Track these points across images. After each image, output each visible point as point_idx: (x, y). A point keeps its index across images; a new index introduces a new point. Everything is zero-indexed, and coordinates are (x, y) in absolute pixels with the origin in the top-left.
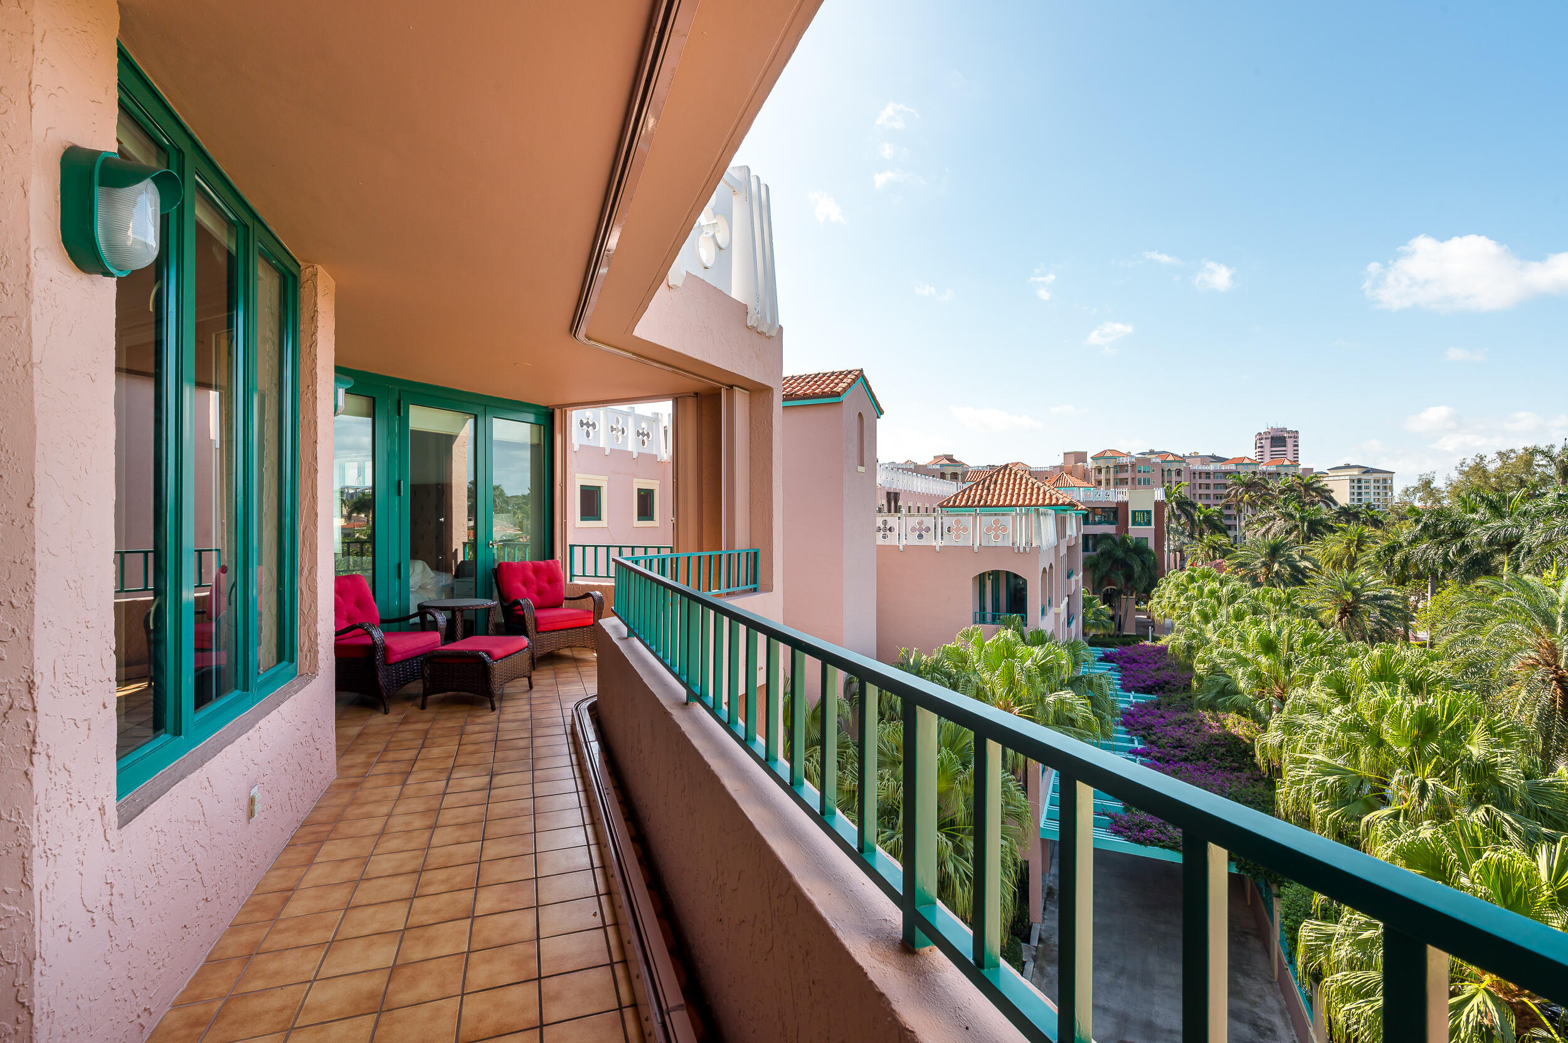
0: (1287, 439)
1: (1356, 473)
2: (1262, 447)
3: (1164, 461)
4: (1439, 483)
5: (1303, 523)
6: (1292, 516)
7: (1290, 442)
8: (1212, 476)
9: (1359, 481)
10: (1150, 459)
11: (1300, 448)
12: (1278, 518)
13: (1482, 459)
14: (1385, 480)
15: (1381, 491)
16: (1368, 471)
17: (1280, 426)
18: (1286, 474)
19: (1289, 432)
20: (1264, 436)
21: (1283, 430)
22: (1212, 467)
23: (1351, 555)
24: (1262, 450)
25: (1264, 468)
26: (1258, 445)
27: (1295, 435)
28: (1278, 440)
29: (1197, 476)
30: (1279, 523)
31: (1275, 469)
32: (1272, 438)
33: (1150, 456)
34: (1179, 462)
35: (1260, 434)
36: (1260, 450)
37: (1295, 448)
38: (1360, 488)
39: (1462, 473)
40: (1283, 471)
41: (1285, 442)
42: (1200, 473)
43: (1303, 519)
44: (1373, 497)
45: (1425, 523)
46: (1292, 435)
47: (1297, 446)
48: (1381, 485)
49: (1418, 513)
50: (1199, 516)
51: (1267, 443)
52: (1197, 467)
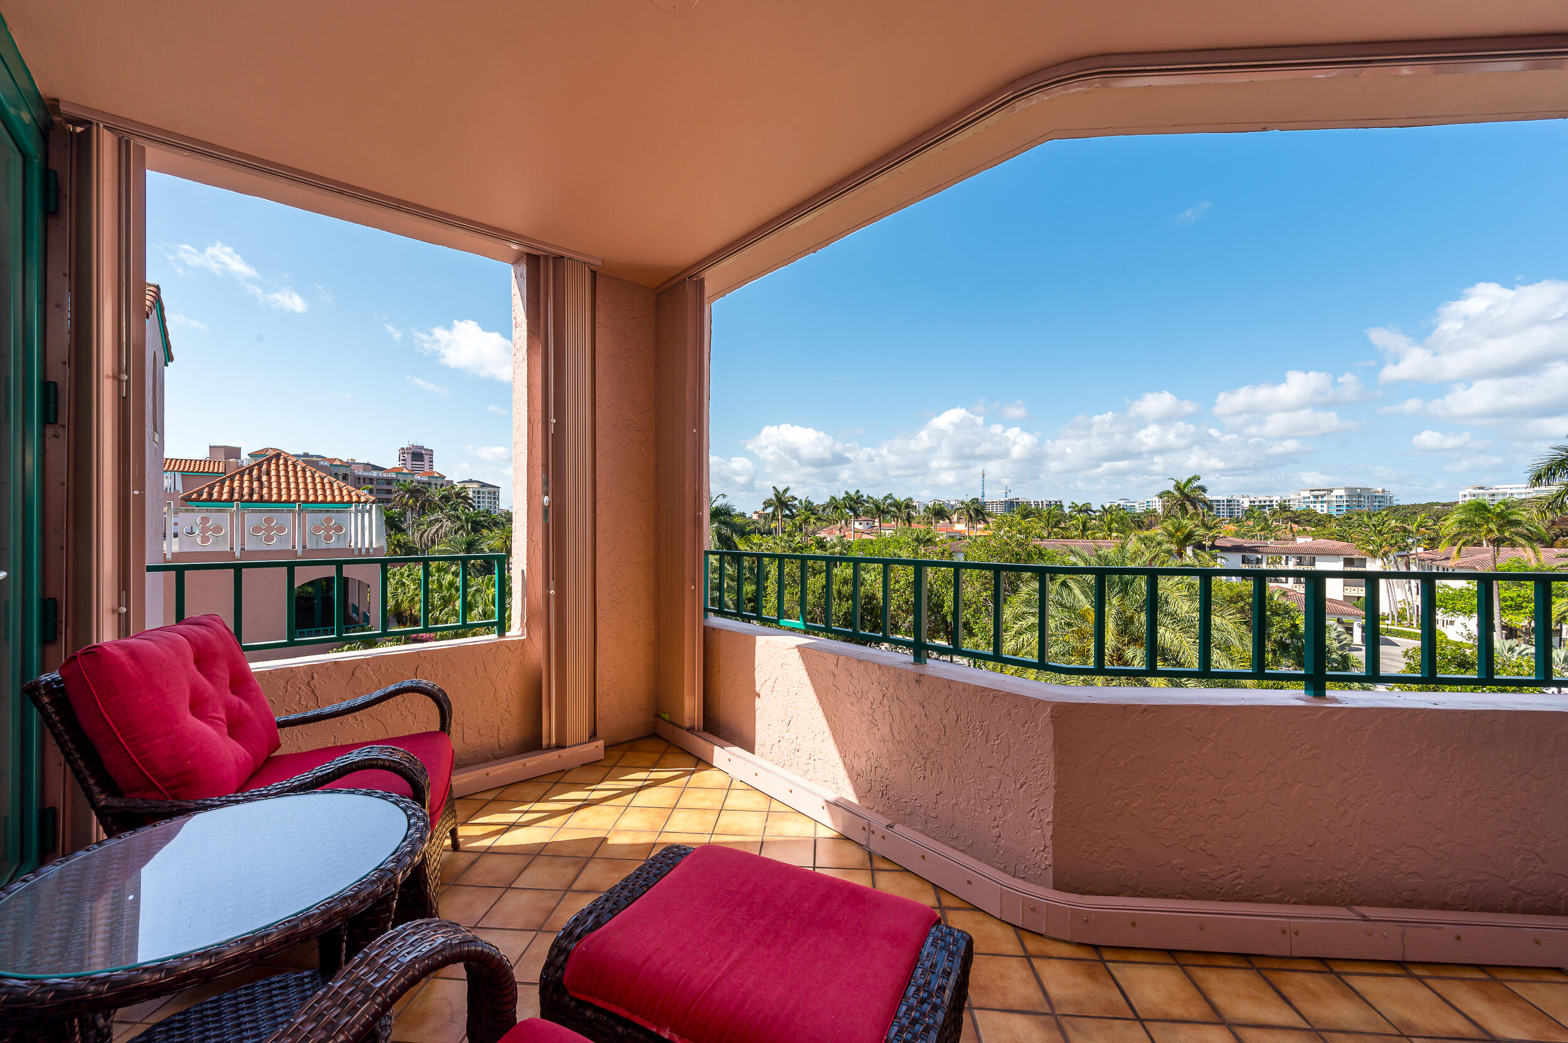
0: (425, 456)
1: (476, 486)
2: (404, 460)
3: (332, 465)
5: (467, 523)
6: (457, 518)
7: (426, 458)
8: (375, 482)
9: (479, 492)
10: (318, 462)
11: (434, 464)
12: (445, 520)
14: (495, 493)
15: (492, 500)
16: (484, 485)
17: (419, 444)
18: (435, 484)
19: (426, 450)
20: (406, 451)
21: (422, 448)
22: (375, 474)
23: (507, 547)
24: (407, 462)
25: (419, 478)
26: (402, 458)
27: (431, 453)
28: (418, 455)
29: (362, 481)
30: (447, 524)
31: (427, 480)
32: (413, 453)
33: (318, 459)
34: (346, 467)
35: (403, 449)
36: (403, 462)
38: (479, 497)
40: (433, 481)
41: (423, 457)
42: (364, 479)
43: (467, 521)
44: (487, 505)
46: (428, 453)
47: (432, 462)
48: (492, 496)
51: (408, 457)
52: (360, 472)
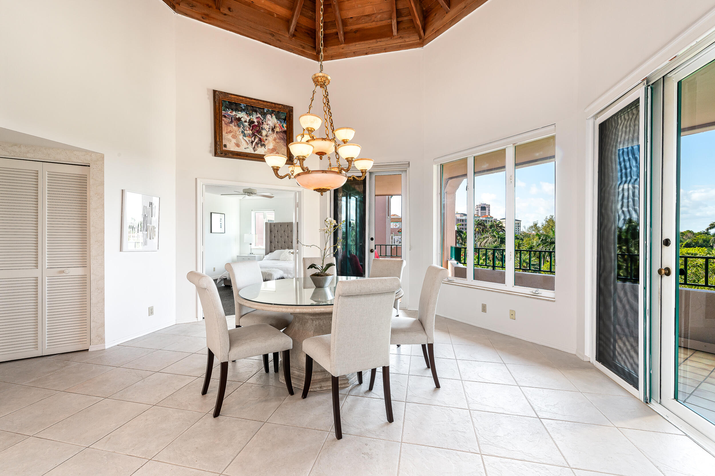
2: (478, 210)
4: (539, 225)
6: (495, 236)
7: (487, 209)
12: (490, 237)
13: (552, 217)
14: (518, 223)
17: (484, 203)
18: (489, 221)
19: (487, 205)
20: (479, 206)
22: (464, 218)
24: (478, 211)
25: (482, 218)
26: (477, 210)
27: (489, 206)
28: (484, 208)
30: (490, 239)
31: (485, 219)
32: (481, 207)
35: (477, 206)
36: (477, 211)
37: (489, 211)
39: (547, 221)
40: (488, 220)
41: (486, 209)
42: (460, 220)
43: (498, 237)
45: (542, 239)
49: (539, 236)
50: (464, 236)
51: (479, 209)
52: (459, 217)
